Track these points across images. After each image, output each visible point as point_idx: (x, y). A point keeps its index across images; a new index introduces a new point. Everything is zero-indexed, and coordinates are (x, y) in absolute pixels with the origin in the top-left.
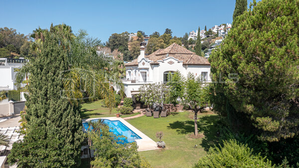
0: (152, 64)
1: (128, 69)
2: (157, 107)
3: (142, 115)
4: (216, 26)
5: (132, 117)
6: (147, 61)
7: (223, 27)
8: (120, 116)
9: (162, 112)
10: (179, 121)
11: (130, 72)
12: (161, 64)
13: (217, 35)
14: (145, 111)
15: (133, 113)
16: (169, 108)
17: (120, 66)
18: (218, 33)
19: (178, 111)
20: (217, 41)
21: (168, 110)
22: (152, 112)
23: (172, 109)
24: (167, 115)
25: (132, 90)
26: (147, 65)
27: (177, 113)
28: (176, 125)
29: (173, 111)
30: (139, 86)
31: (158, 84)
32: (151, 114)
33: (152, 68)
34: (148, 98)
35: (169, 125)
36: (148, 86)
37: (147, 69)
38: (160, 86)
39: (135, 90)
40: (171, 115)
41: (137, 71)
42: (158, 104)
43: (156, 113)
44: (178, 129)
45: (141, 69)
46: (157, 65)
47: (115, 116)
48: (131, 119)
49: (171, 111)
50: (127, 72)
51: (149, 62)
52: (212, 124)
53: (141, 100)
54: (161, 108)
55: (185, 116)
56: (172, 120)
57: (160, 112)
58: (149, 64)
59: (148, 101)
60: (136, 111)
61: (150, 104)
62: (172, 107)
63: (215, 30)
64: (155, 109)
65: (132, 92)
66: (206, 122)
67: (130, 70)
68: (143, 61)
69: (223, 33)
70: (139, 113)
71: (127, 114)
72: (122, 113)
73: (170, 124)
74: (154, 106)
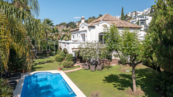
0: (89, 27)
1: (72, 34)
2: (93, 61)
3: (81, 68)
4: (130, 13)
5: (72, 71)
6: (85, 25)
7: (134, 13)
8: (61, 69)
9: (98, 66)
10: (113, 74)
11: (73, 36)
12: (96, 26)
13: (131, 18)
14: (83, 65)
15: (74, 67)
16: (103, 62)
17: (68, 33)
18: (131, 16)
19: (111, 65)
20: (131, 21)
21: (102, 64)
22: (89, 66)
23: (106, 63)
24: (102, 69)
25: (73, 48)
26: (86, 28)
27: (110, 67)
28: (111, 79)
29: (107, 65)
30: (79, 44)
31: (94, 42)
32: (88, 68)
33: (90, 30)
34: (86, 54)
35: (105, 79)
36: (86, 44)
37: (86, 31)
38: (96, 43)
39: (75, 48)
40: (106, 69)
41: (78, 34)
42: (95, 59)
43: (93, 67)
44: (113, 83)
45: (81, 32)
46: (93, 27)
47: (58, 69)
48: (70, 72)
49: (105, 65)
50: (72, 36)
51: (87, 25)
52: (145, 77)
53: (80, 56)
54: (97, 62)
55: (117, 69)
56: (107, 73)
57: (96, 66)
58: (87, 27)
59: (85, 57)
60: (76, 65)
61: (88, 58)
62: (106, 62)
63: (129, 15)
64: (92, 63)
65: (73, 49)
66: (138, 75)
67: (74, 34)
68: (83, 25)
69: (135, 16)
70: (79, 66)
71: (68, 67)
72: (64, 67)
73: (106, 77)
74: (91, 61)
